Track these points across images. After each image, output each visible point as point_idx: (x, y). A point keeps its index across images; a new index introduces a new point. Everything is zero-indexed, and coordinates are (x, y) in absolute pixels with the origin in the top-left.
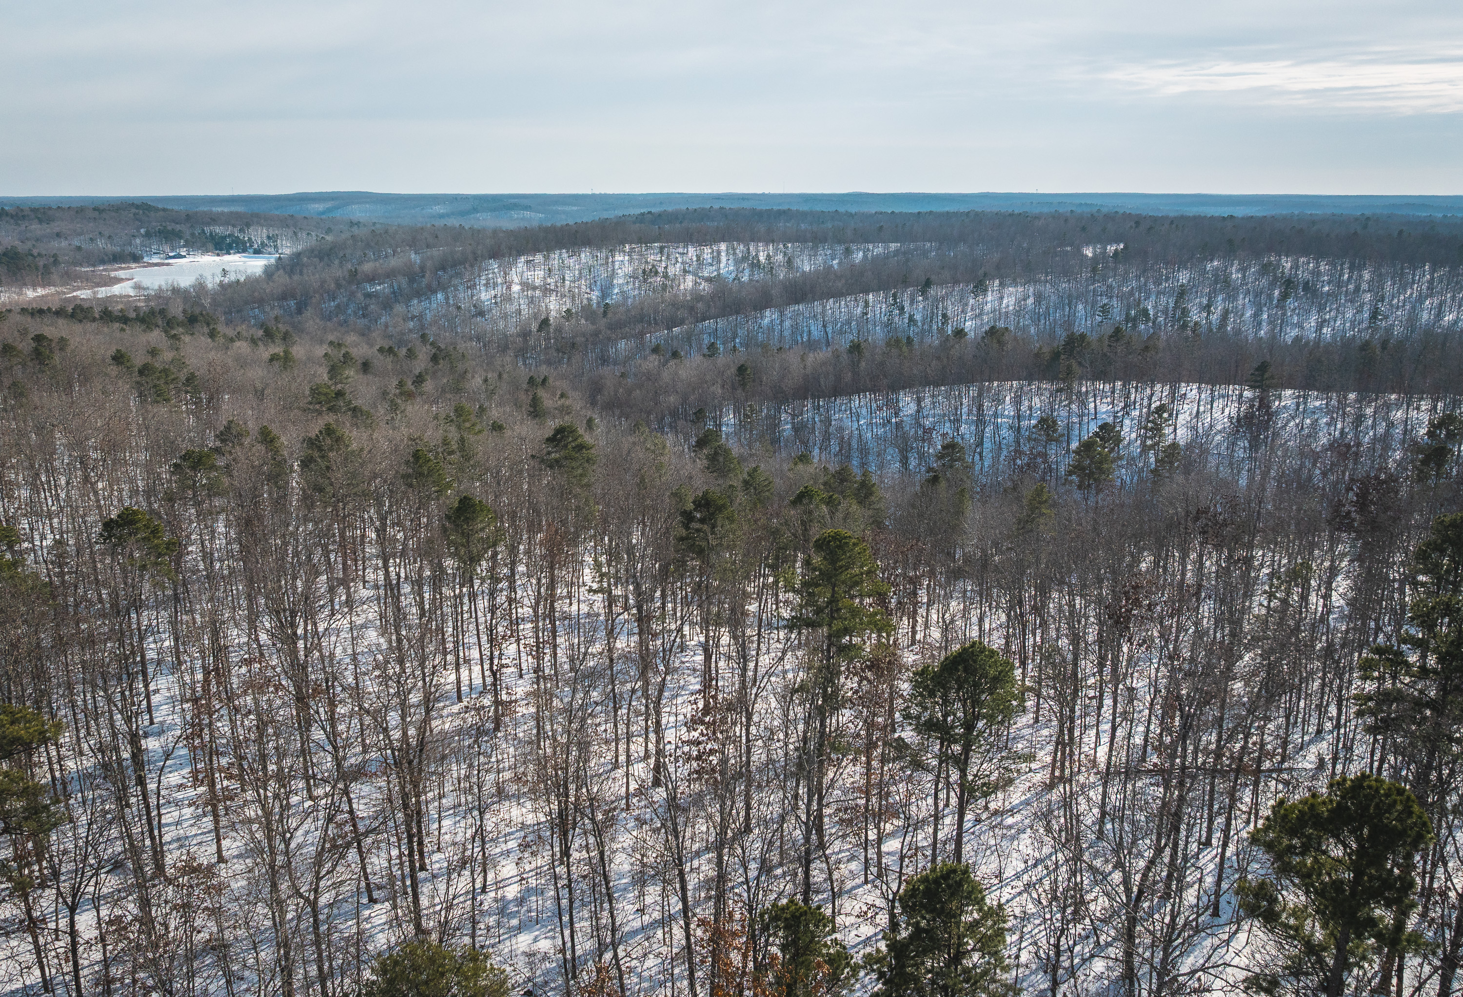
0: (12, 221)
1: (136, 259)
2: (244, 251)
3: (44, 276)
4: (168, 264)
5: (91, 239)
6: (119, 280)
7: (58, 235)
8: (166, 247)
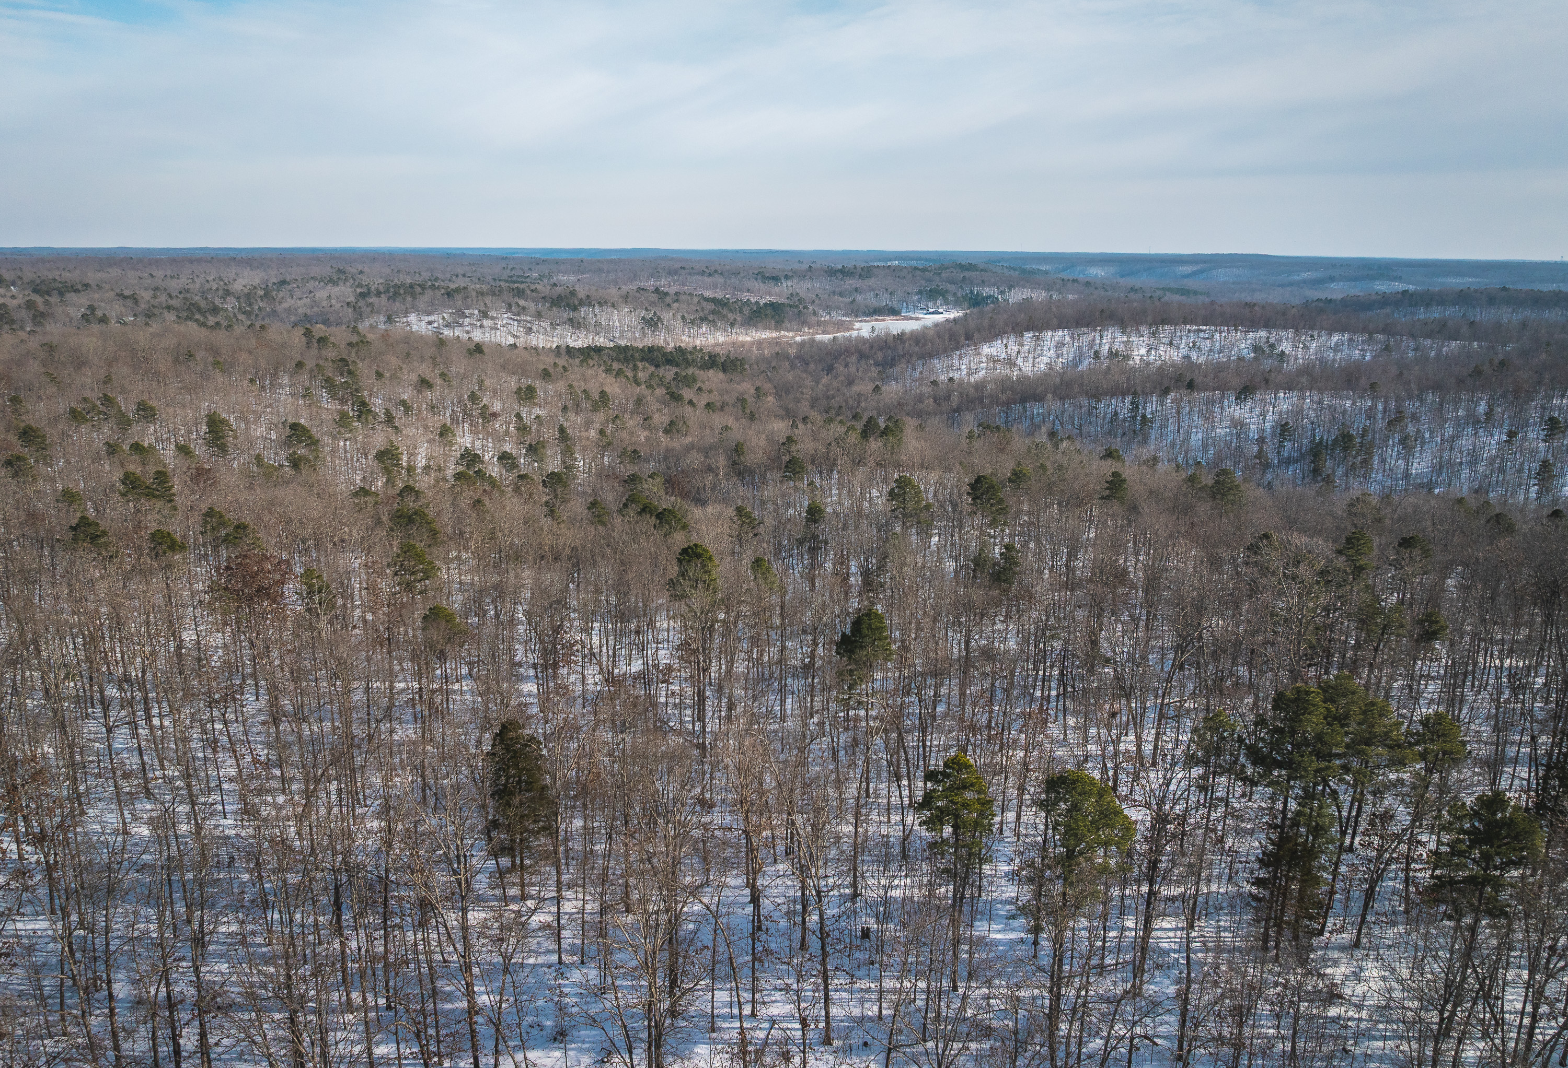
1: (893, 313)
5: (877, 295)
6: (851, 329)
8: (931, 304)
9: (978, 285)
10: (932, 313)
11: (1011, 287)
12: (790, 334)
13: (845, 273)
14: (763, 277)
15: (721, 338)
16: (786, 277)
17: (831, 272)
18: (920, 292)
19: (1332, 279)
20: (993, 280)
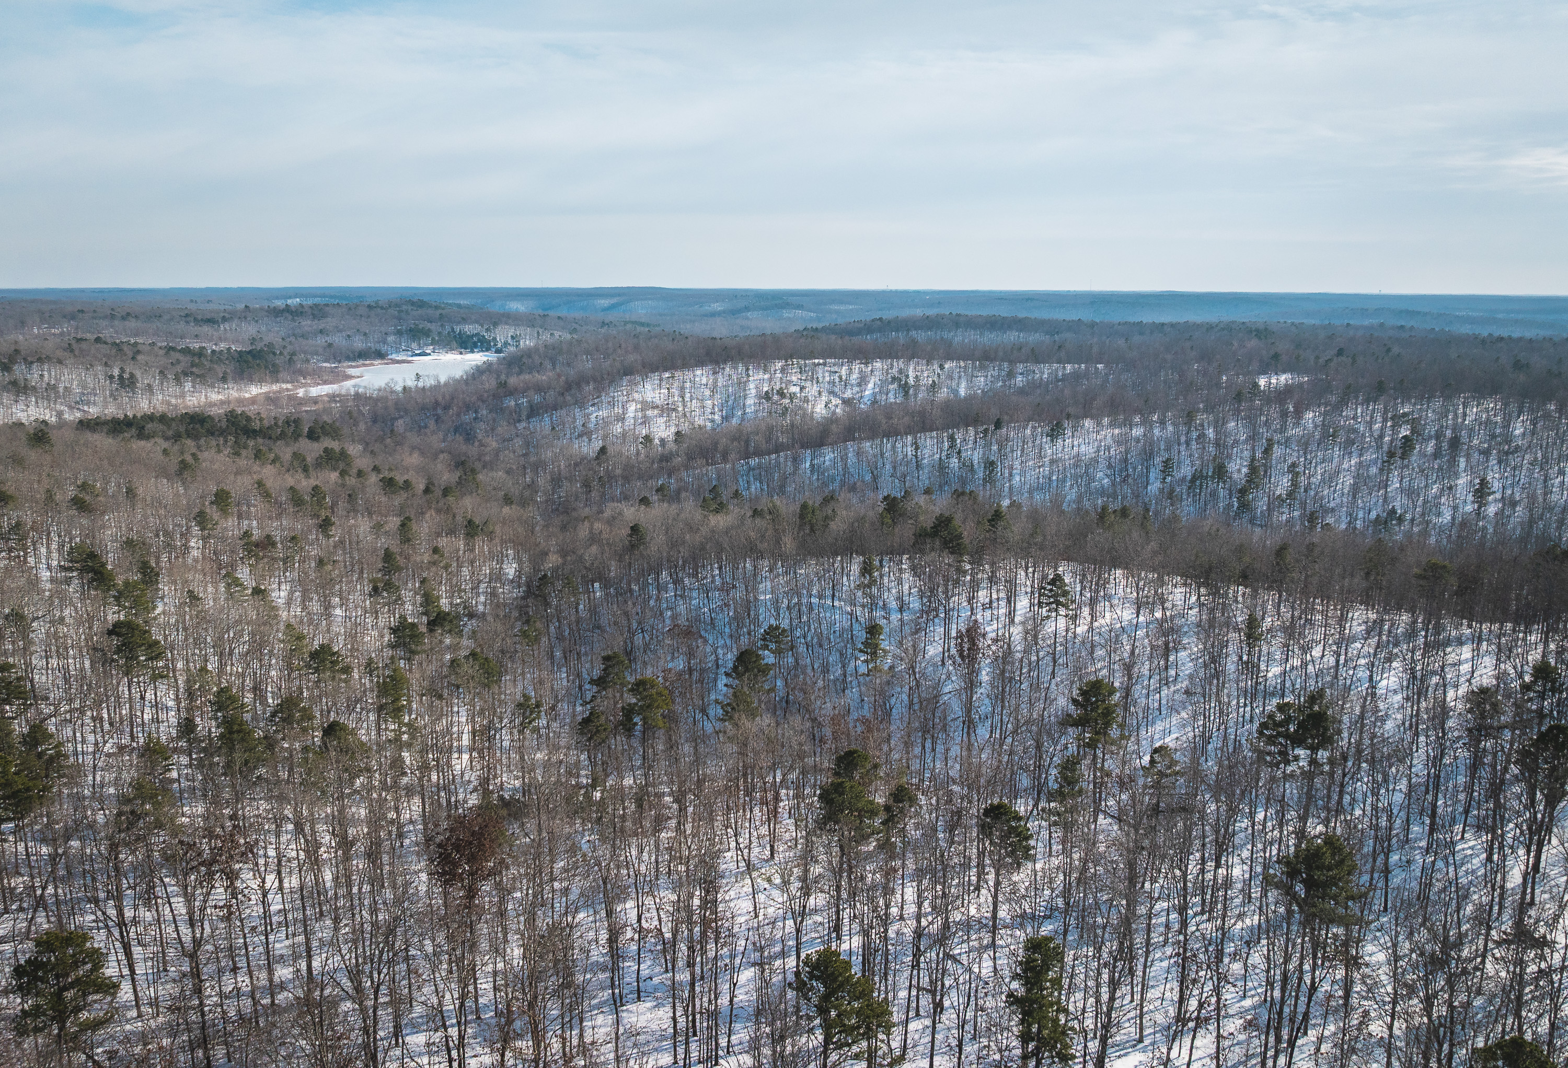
0: (290, 317)
1: (380, 355)
2: (487, 350)
3: (274, 373)
4: (409, 362)
5: (349, 336)
6: (350, 377)
7: (321, 332)
8: (414, 345)
9: (459, 323)
10: (419, 355)
11: (495, 324)
12: (289, 386)
13: (294, 313)
14: (195, 320)
15: (215, 397)
16: (224, 319)
17: (276, 313)
18: (399, 333)
19: (747, 309)
20: (473, 318)
